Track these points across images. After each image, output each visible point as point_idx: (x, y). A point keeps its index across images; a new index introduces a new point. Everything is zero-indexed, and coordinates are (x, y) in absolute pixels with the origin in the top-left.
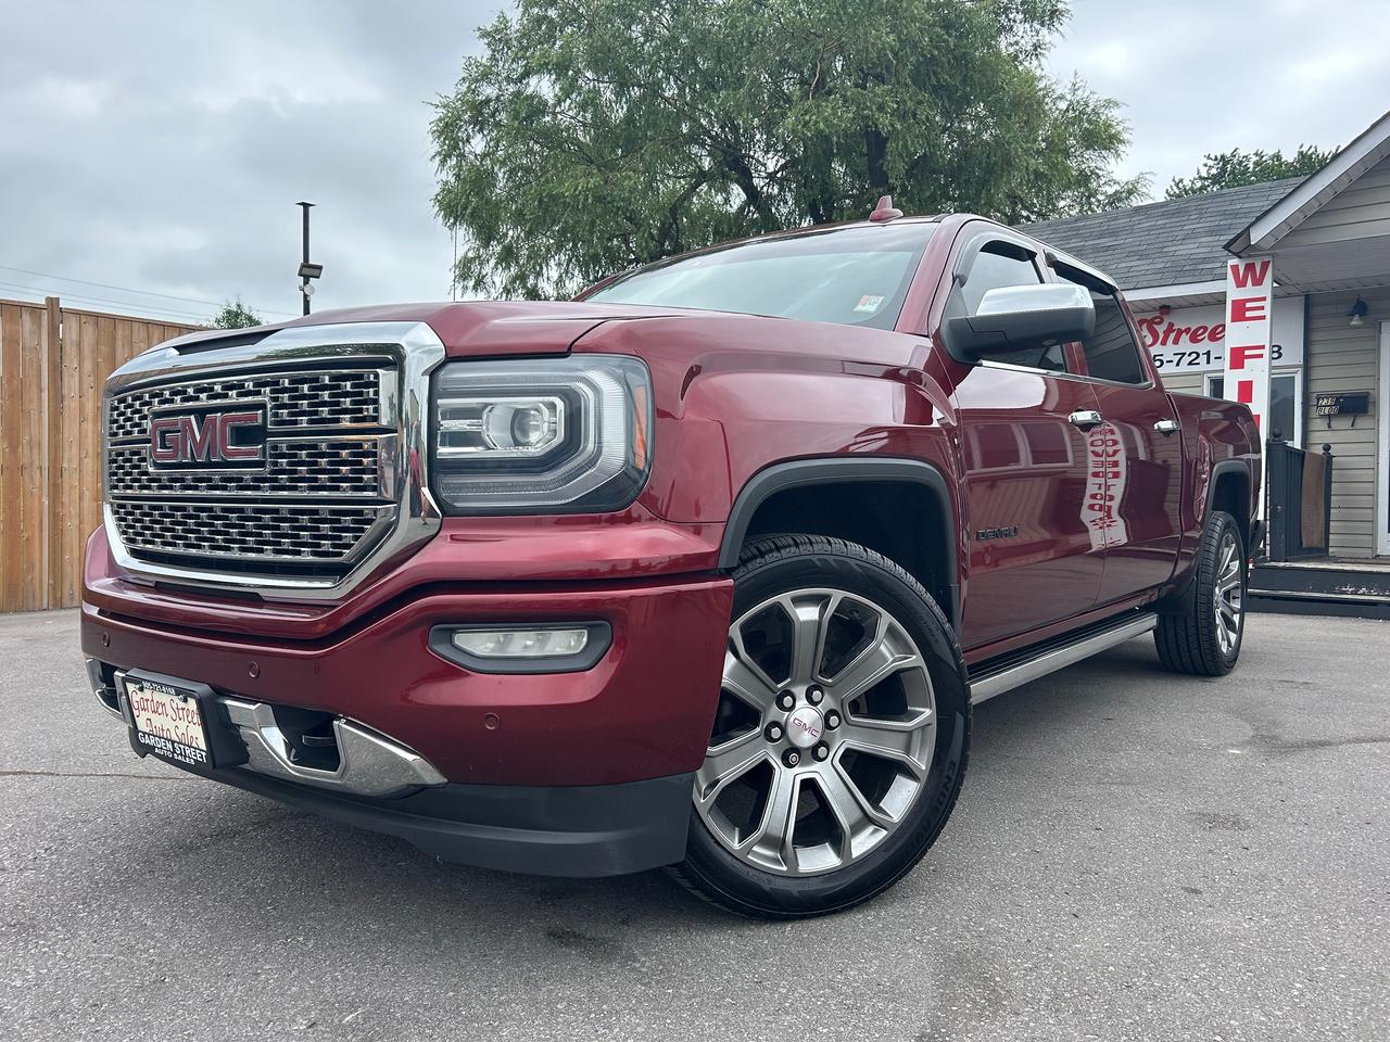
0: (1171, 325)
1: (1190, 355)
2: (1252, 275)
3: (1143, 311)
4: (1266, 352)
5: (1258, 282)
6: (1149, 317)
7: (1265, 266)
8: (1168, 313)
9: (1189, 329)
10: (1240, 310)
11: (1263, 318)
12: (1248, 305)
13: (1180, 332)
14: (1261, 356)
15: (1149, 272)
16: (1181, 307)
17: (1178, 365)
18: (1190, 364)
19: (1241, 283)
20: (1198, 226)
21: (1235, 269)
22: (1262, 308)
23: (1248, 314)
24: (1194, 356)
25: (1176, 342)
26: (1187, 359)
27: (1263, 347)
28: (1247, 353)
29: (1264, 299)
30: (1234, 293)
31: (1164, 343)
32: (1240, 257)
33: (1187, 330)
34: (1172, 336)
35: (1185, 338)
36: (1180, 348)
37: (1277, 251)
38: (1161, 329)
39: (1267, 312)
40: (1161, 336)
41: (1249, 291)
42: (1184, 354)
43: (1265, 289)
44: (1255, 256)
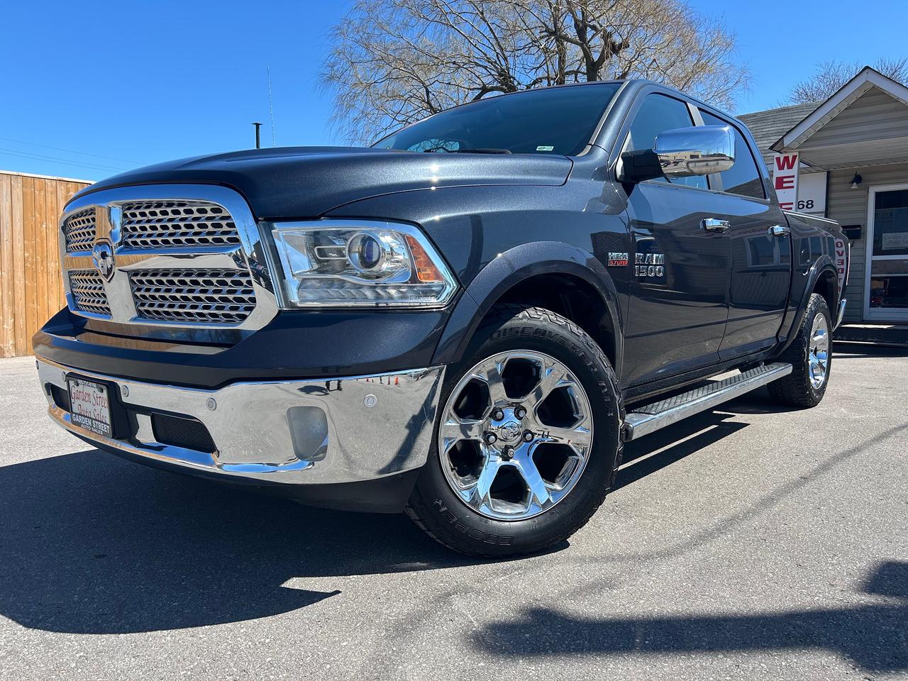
2: (787, 163)
4: (794, 206)
5: (790, 167)
7: (794, 157)
10: (781, 183)
11: (793, 187)
12: (785, 180)
14: (791, 208)
19: (781, 168)
20: (771, 129)
21: (778, 159)
22: (792, 182)
23: (785, 185)
27: (792, 204)
28: (783, 207)
29: (793, 176)
30: (777, 174)
32: (782, 154)
37: (802, 150)
39: (794, 184)
41: (786, 172)
43: (794, 171)
44: (789, 152)
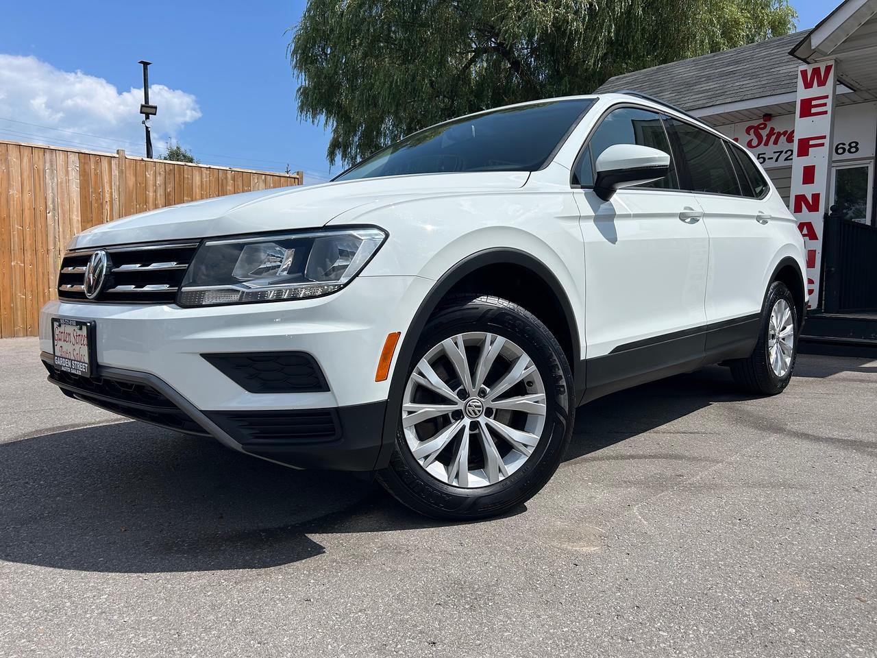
0: (772, 129)
1: (786, 153)
2: (818, 77)
3: (751, 119)
4: (826, 141)
5: (822, 83)
6: (755, 123)
7: (828, 69)
8: (770, 120)
9: (787, 132)
10: (807, 108)
11: (825, 113)
12: (814, 103)
13: (779, 135)
14: (822, 145)
15: (755, 88)
16: (780, 115)
17: (777, 160)
18: (786, 159)
19: (808, 85)
21: (804, 73)
22: (825, 105)
23: (814, 111)
24: (789, 153)
25: (776, 143)
26: (784, 156)
27: (824, 137)
28: (812, 142)
29: (826, 97)
30: (802, 93)
31: (766, 144)
32: (808, 63)
33: (785, 133)
34: (773, 138)
35: (783, 139)
36: (778, 148)
37: (838, 56)
38: (764, 133)
39: (829, 108)
40: (765, 138)
41: (815, 91)
42: (782, 152)
43: (828, 89)
44: (820, 61)
